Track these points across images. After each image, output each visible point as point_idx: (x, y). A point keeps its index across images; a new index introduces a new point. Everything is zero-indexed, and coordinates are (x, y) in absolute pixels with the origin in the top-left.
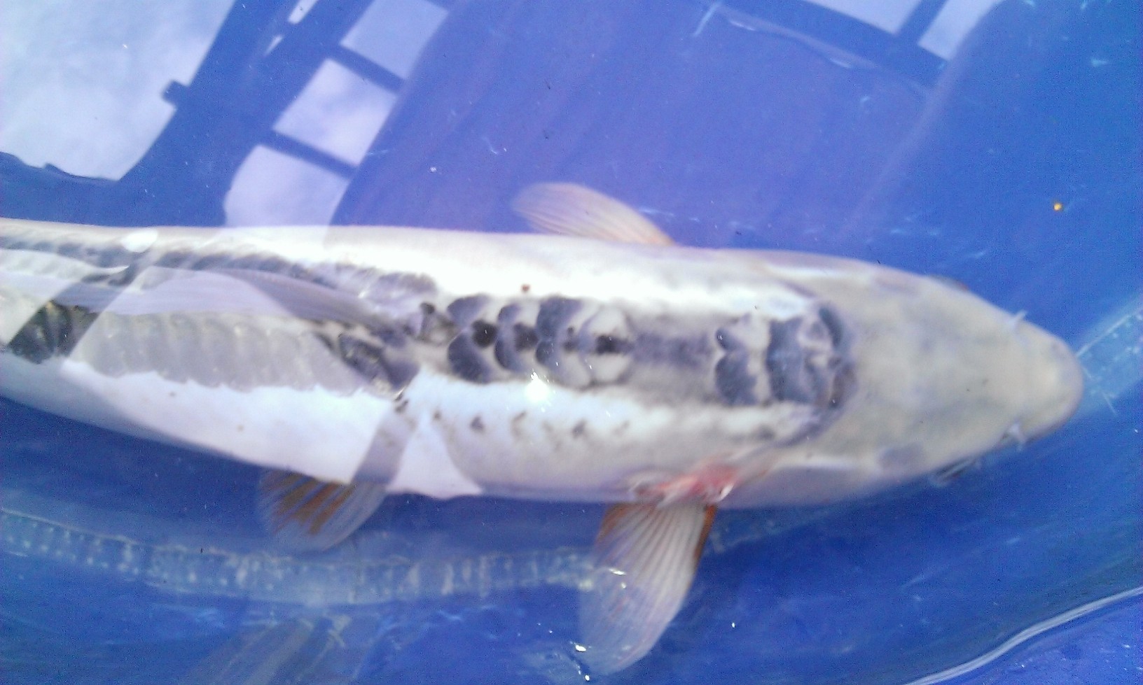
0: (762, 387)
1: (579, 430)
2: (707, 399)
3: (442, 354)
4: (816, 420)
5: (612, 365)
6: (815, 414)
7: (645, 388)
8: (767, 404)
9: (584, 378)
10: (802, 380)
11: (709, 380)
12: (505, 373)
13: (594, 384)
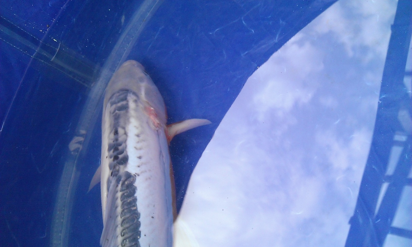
0: (124, 103)
1: (138, 136)
2: (127, 112)
3: (122, 167)
4: (132, 93)
5: (121, 131)
6: (130, 93)
7: (125, 124)
8: (128, 101)
9: (124, 136)
10: (122, 96)
11: (122, 112)
12: (125, 152)
13: (126, 134)
